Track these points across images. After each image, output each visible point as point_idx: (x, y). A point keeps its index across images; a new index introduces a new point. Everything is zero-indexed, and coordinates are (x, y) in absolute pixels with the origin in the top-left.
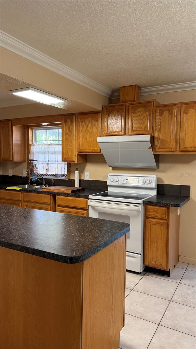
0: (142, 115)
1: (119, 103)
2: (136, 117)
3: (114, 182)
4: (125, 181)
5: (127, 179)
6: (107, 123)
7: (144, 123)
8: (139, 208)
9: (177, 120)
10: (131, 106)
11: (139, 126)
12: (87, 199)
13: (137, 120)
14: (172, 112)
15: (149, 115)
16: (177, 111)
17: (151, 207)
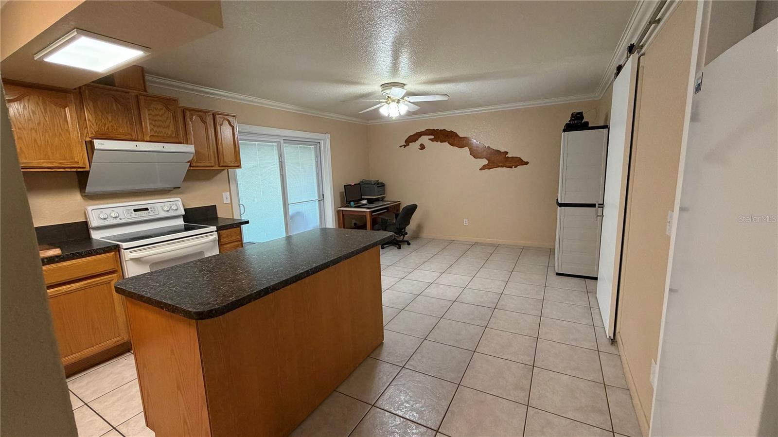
0: (162, 114)
1: (115, 86)
2: (154, 116)
3: (108, 219)
4: (132, 213)
5: (135, 210)
6: (94, 116)
7: (168, 127)
8: (215, 236)
9: (211, 131)
10: (142, 98)
11: (161, 129)
12: (113, 253)
13: (155, 121)
14: (206, 119)
15: (175, 117)
16: (210, 120)
17: (224, 231)
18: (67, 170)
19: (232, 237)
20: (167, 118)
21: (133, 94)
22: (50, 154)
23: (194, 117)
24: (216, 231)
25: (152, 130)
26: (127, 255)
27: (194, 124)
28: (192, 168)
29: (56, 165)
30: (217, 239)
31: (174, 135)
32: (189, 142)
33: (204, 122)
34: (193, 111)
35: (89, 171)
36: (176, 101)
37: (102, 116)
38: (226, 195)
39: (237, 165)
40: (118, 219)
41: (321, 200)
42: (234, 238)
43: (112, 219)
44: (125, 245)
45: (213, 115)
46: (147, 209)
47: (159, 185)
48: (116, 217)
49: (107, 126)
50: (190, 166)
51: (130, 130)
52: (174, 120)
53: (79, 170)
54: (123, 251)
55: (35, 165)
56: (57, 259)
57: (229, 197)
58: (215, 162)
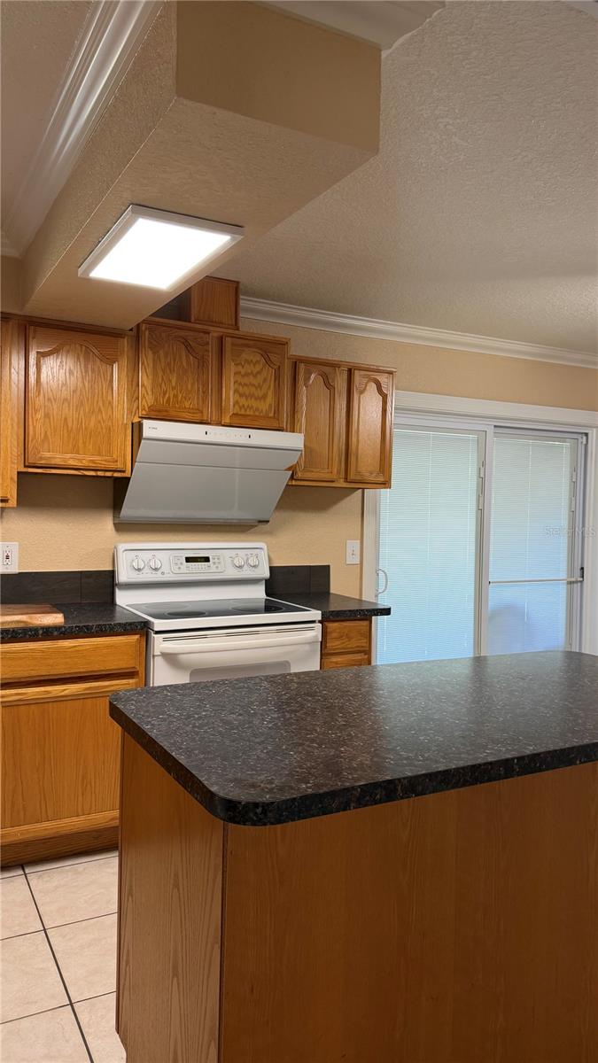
0: (258, 373)
1: (190, 322)
2: (243, 376)
3: (144, 571)
4: (181, 564)
5: (188, 560)
6: (151, 377)
7: (264, 397)
8: (316, 632)
9: (341, 404)
10: (228, 341)
11: (252, 402)
12: (137, 637)
13: (245, 385)
14: (333, 381)
15: (278, 377)
16: (340, 383)
17: (336, 624)
18: (100, 473)
19: (349, 638)
20: (265, 380)
21: (215, 335)
22: (81, 445)
23: (313, 376)
24: (320, 622)
25: (236, 403)
26: (160, 644)
27: (311, 391)
28: (294, 483)
29: (85, 463)
30: (320, 640)
31: (271, 415)
32: (297, 427)
33: (329, 385)
34: (313, 363)
35: (129, 479)
36: (282, 344)
37: (163, 379)
38: (353, 545)
39: (381, 479)
40: (159, 572)
41: (577, 582)
42: (354, 644)
43: (150, 571)
44: (159, 624)
45: (350, 371)
46: (207, 559)
47: (235, 514)
48: (156, 569)
49: (167, 395)
50: (292, 478)
51: (201, 404)
52: (277, 382)
53: (116, 475)
54: (153, 635)
55: (58, 462)
56: (56, 633)
57: (357, 552)
58: (339, 472)
